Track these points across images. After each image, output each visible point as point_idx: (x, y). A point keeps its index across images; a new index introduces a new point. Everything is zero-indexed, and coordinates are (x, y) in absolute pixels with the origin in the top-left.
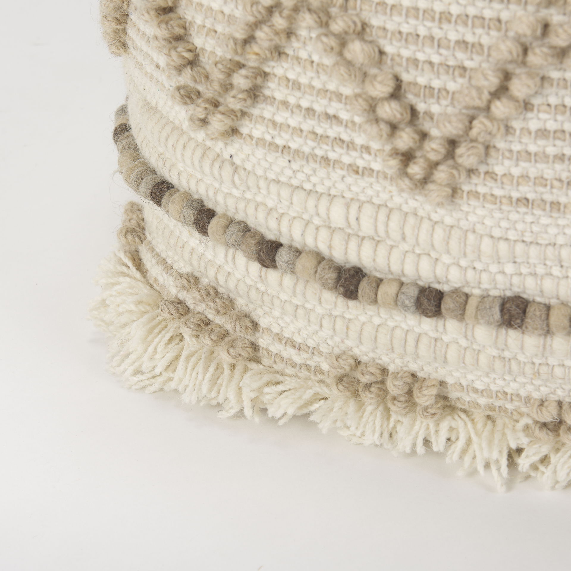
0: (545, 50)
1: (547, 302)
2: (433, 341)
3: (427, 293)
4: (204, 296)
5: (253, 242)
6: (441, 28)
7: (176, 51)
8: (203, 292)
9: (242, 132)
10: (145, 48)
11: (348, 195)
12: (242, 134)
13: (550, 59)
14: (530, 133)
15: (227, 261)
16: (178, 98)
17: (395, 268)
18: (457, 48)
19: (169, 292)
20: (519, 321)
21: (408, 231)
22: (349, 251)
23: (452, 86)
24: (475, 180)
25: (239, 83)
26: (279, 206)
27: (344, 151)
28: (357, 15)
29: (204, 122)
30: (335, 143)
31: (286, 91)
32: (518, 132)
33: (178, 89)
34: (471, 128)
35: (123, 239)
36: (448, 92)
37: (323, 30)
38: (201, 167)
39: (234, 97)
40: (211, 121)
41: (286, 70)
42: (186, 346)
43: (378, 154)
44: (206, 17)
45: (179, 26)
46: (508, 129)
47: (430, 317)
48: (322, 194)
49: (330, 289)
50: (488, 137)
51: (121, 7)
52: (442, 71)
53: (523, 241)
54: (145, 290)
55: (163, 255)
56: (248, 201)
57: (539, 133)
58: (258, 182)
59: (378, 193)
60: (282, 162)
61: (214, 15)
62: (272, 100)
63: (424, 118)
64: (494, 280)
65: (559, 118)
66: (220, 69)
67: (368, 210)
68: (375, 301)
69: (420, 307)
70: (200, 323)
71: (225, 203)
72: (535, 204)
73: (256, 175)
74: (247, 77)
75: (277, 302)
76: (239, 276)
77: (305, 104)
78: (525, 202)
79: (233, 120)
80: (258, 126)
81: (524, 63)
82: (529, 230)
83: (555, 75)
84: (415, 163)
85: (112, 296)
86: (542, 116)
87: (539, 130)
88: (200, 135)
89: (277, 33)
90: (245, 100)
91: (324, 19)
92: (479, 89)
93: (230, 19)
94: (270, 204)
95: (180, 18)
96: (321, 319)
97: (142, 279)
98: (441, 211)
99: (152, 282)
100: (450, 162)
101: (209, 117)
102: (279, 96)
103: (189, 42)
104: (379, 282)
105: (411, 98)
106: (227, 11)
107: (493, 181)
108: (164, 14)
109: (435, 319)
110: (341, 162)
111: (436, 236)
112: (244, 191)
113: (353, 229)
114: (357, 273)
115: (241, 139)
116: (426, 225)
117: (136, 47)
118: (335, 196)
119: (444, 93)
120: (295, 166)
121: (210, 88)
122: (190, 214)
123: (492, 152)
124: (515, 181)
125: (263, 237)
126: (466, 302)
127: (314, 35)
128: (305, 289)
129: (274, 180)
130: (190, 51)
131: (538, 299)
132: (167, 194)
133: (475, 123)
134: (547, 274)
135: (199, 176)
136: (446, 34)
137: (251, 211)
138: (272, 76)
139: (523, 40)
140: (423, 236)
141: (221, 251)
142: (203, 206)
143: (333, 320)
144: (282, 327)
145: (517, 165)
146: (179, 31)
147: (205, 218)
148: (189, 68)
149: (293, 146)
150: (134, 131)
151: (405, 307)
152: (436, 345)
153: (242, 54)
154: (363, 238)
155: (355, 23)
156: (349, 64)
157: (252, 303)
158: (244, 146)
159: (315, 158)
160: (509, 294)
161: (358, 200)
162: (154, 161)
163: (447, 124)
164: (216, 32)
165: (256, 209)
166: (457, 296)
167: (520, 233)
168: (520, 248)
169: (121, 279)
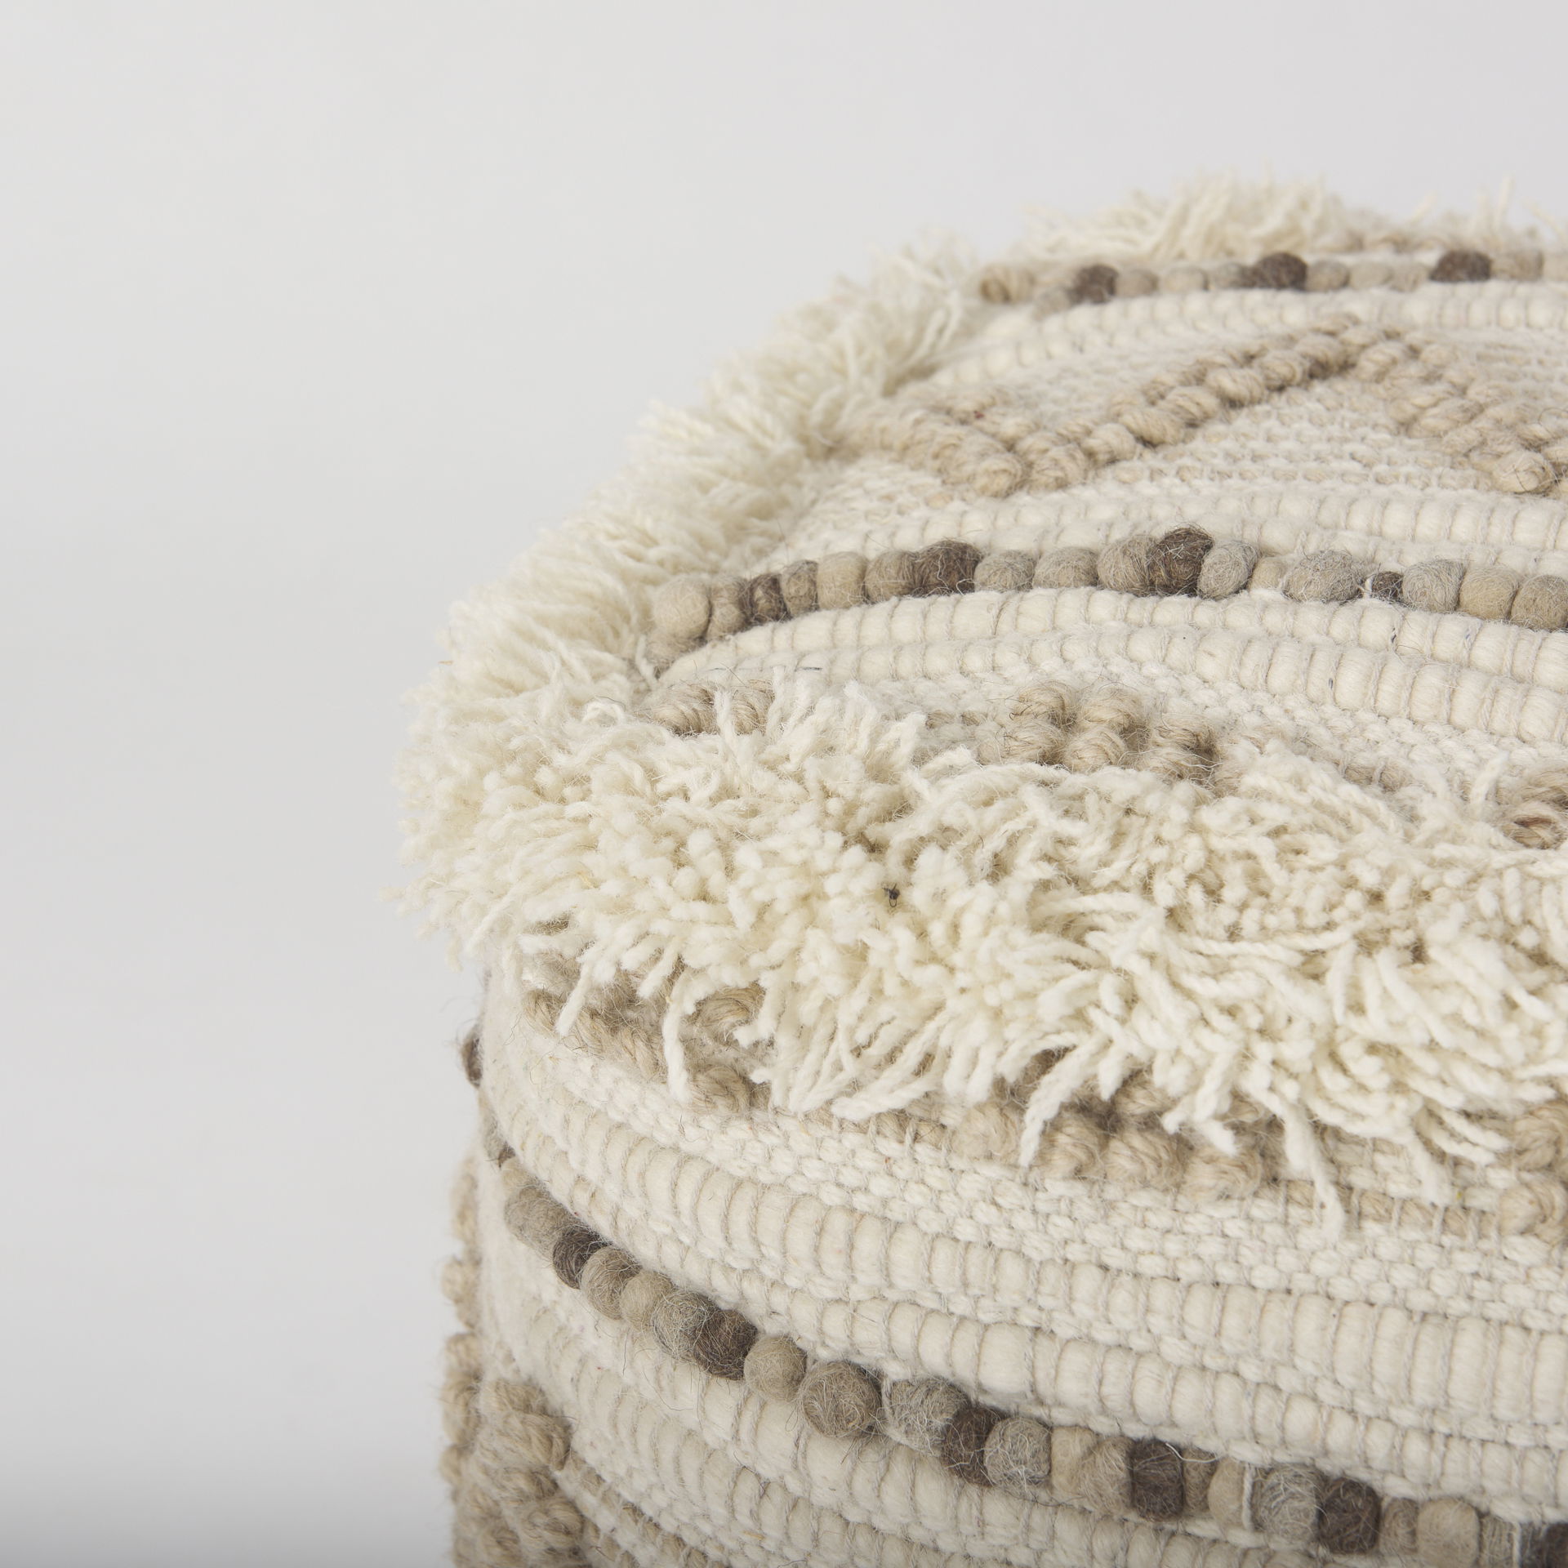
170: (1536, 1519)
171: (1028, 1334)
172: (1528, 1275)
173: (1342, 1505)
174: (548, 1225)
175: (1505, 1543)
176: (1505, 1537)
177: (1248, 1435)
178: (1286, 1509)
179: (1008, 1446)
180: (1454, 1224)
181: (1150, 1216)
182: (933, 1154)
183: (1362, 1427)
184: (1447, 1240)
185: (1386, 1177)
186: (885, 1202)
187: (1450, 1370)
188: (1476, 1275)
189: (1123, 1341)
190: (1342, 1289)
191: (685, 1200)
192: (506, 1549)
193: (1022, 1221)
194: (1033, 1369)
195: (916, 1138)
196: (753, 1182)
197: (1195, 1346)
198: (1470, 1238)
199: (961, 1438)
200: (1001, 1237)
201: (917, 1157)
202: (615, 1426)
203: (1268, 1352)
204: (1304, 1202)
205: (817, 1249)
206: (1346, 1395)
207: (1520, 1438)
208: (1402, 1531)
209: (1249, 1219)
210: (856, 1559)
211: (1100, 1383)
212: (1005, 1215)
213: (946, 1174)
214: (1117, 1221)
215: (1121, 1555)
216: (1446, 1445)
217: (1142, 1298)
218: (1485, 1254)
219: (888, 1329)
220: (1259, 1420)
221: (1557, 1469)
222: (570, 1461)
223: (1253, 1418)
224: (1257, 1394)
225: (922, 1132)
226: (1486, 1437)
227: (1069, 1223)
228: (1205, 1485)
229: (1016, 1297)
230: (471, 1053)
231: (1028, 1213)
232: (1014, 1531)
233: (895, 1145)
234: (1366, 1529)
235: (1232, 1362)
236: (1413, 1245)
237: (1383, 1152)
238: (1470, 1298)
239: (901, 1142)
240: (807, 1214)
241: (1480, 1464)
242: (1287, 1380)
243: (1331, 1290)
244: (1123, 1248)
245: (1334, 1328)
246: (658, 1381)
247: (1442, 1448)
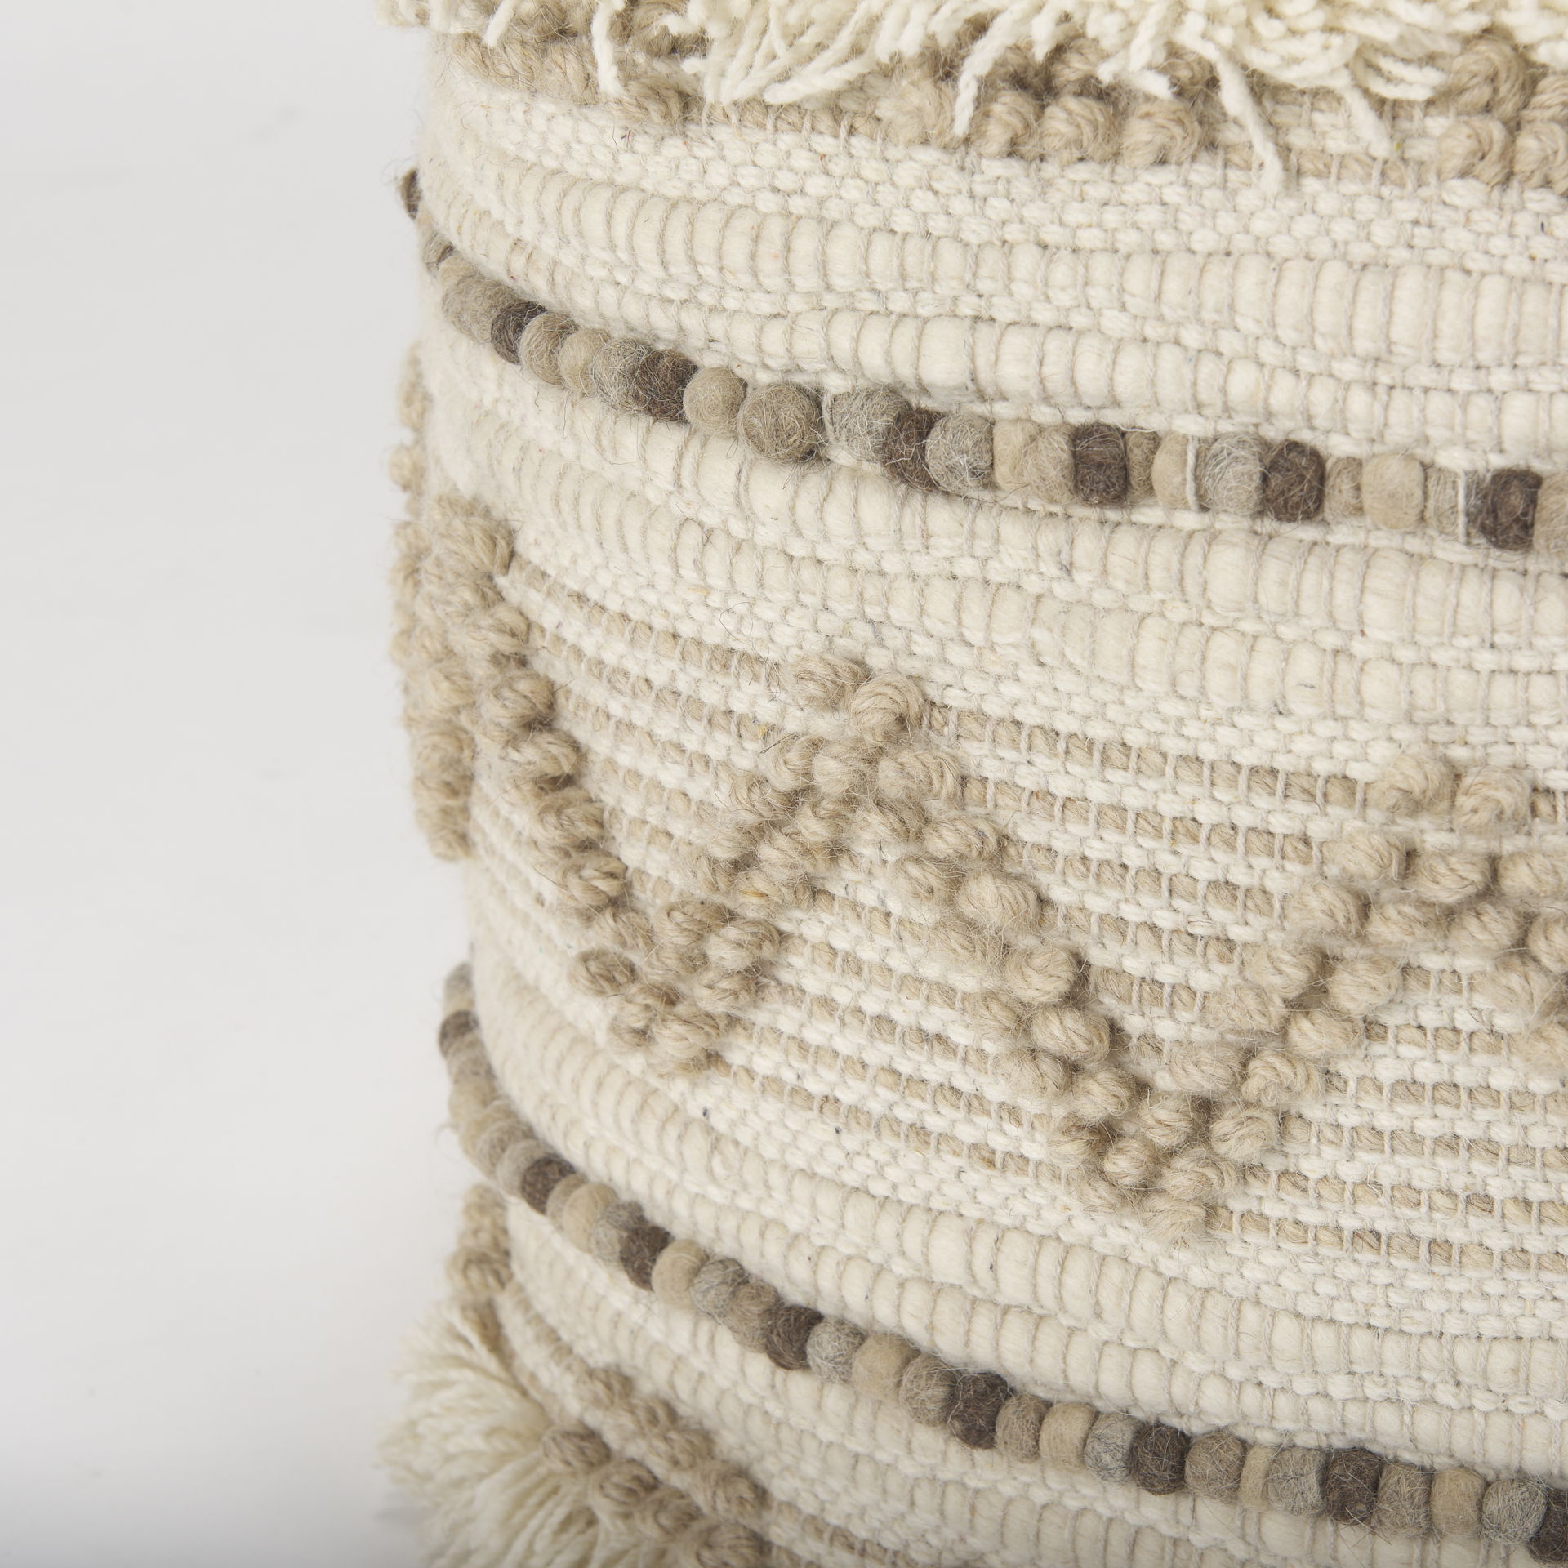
0: (1408, 910)
1: (1427, 1463)
2: (1169, 1545)
3: (1152, 1438)
4: (644, 1423)
5: (756, 1310)
6: (1176, 853)
7: (581, 877)
8: (642, 1415)
9: (729, 1061)
10: (511, 855)
11: (972, 1212)
12: (728, 1066)
13: (1420, 931)
14: (1380, 1089)
15: (696, 1348)
16: (584, 980)
17: (1080, 1379)
18: (1211, 897)
19: (562, 1409)
20: (1362, 1507)
21: (1108, 1299)
22: (974, 1338)
23: (1202, 981)
24: (1256, 1187)
25: (722, 958)
26: (814, 1229)
27: (961, 1115)
28: (987, 818)
29: (643, 1036)
30: (939, 1097)
31: (828, 977)
32: (1352, 1085)
33: (585, 958)
34: (1245, 1078)
35: (458, 1279)
36: (1194, 994)
37: (913, 849)
38: (637, 1133)
39: (709, 987)
40: (658, 1038)
41: (829, 928)
42: (602, 1537)
43: (1037, 1124)
44: (649, 803)
45: (586, 819)
46: (1330, 1078)
47: (1159, 1493)
48: (911, 1207)
49: (931, 1423)
50: (1284, 1098)
51: (459, 761)
52: (1178, 946)
53: (1369, 1326)
54: (506, 1402)
55: (551, 1320)
56: (745, 1215)
57: (1401, 1089)
58: (766, 1173)
59: (1039, 1208)
60: (821, 1131)
61: (665, 799)
62: (798, 994)
63: (1140, 1049)
64: (1305, 1412)
65: (1445, 1056)
66: (678, 925)
67: (1016, 1248)
68: (1034, 1454)
69: (1138, 1471)
70: (634, 1485)
71: (692, 1216)
72: (1394, 1243)
73: (761, 1156)
74: (739, 945)
75: (810, 1445)
76: (726, 1384)
77: (871, 1006)
78: (1372, 1239)
79: (708, 1035)
80: (765, 1049)
81: (1361, 937)
82: (1381, 1301)
83: (1433, 962)
84: (1119, 1150)
85: (430, 1415)
86: (1405, 1050)
87: (1402, 1081)
88: (636, 1063)
89: (807, 851)
90: (735, 994)
91: (914, 824)
92: (1260, 992)
93: (703, 811)
94: (795, 1224)
95: (590, 800)
96: (912, 1489)
97: (503, 1374)
98: (1182, 1255)
99: (524, 1380)
100: (1200, 1150)
101: (654, 1028)
102: (813, 985)
103: (609, 854)
104: (1045, 1408)
105: (1109, 1003)
106: (695, 792)
107: (1299, 1193)
108: (553, 791)
109: (1172, 1496)
110: (955, 1138)
111: (1170, 1311)
112: (734, 1192)
113: (983, 1289)
114: (993, 1387)
115: (727, 1075)
116: (1148, 1285)
117: (491, 851)
118: (941, 1213)
119: (1185, 995)
120: (851, 1142)
121: (657, 963)
122: (611, 1237)
123: (1295, 1128)
124: (1347, 1194)
125: (778, 1299)
126: (1242, 1461)
127: (891, 858)
128: (875, 1418)
129: (802, 1170)
130: (612, 875)
131: (1407, 1456)
132: (559, 1188)
133: (1254, 1065)
134: (1424, 1401)
135: (632, 1151)
136: (1187, 865)
137: (750, 1237)
138: (797, 941)
139: (1360, 885)
140: (1142, 1310)
141: (682, 1325)
142: (641, 1219)
143: (939, 1490)
144: (823, 1503)
145: (1351, 1158)
146: (586, 830)
147: (646, 1250)
148: (608, 914)
149: (846, 1097)
150: (488, 1031)
151: (1103, 1471)
152: (1175, 1554)
153: (728, 893)
154: (1006, 1310)
155: (981, 835)
156: (971, 925)
157: (754, 1444)
158: (734, 1092)
159: (895, 1127)
160: (1338, 1443)
161: (994, 1224)
162: (529, 1109)
163: (1191, 1069)
164: (670, 835)
165: (762, 1234)
166: (1222, 1447)
167: (1361, 1308)
168: (1361, 1341)
169: (454, 1374)
170: (1480, 465)
171: (968, 322)
172: (1468, 219)
173: (1287, 465)
174: (486, 305)
175: (1450, 491)
176: (1450, 485)
177: (1190, 405)
178: (1229, 474)
179: (949, 436)
180: (1394, 175)
181: (1087, 188)
182: (869, 146)
183: (1304, 383)
184: (1385, 191)
185: (1324, 134)
186: (821, 202)
187: (1391, 314)
188: (1416, 223)
189: (1062, 320)
190: (1282, 246)
191: (620, 230)
192: (454, 683)
193: (960, 205)
194: (972, 357)
195: (852, 131)
196: (689, 201)
197: (1135, 317)
198: (1410, 187)
199: (902, 436)
200: (939, 225)
201: (853, 151)
202: (557, 504)
203: (1208, 315)
204: (1242, 164)
205: (753, 256)
206: (1288, 352)
207: (1462, 382)
208: (1346, 485)
209: (1187, 184)
210: (801, 596)
211: (1041, 363)
212: (942, 200)
213: (883, 166)
214: (1055, 197)
215: (1066, 548)
216: (1389, 395)
217: (1081, 270)
218: (1424, 201)
219: (827, 335)
220: (1201, 384)
221: (1500, 409)
222: (514, 564)
223: (1194, 384)
224: (1198, 360)
225: (857, 125)
226: (1428, 384)
227: (1007, 204)
228: (1148, 463)
229: (955, 284)
230: (410, 186)
231: (964, 198)
232: (959, 541)
233: (830, 140)
234: (1311, 488)
235: (1173, 330)
236: (1354, 197)
237: (1321, 111)
238: (1411, 247)
239: (836, 136)
240: (743, 224)
241: (1423, 410)
242: (1229, 342)
243: (1271, 249)
244: (1061, 223)
245: (1274, 281)
246: (598, 441)
247: (1385, 398)
